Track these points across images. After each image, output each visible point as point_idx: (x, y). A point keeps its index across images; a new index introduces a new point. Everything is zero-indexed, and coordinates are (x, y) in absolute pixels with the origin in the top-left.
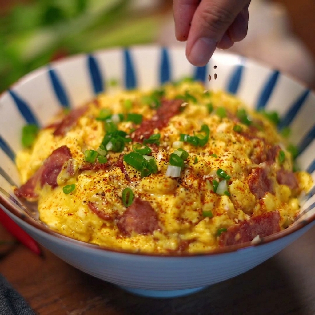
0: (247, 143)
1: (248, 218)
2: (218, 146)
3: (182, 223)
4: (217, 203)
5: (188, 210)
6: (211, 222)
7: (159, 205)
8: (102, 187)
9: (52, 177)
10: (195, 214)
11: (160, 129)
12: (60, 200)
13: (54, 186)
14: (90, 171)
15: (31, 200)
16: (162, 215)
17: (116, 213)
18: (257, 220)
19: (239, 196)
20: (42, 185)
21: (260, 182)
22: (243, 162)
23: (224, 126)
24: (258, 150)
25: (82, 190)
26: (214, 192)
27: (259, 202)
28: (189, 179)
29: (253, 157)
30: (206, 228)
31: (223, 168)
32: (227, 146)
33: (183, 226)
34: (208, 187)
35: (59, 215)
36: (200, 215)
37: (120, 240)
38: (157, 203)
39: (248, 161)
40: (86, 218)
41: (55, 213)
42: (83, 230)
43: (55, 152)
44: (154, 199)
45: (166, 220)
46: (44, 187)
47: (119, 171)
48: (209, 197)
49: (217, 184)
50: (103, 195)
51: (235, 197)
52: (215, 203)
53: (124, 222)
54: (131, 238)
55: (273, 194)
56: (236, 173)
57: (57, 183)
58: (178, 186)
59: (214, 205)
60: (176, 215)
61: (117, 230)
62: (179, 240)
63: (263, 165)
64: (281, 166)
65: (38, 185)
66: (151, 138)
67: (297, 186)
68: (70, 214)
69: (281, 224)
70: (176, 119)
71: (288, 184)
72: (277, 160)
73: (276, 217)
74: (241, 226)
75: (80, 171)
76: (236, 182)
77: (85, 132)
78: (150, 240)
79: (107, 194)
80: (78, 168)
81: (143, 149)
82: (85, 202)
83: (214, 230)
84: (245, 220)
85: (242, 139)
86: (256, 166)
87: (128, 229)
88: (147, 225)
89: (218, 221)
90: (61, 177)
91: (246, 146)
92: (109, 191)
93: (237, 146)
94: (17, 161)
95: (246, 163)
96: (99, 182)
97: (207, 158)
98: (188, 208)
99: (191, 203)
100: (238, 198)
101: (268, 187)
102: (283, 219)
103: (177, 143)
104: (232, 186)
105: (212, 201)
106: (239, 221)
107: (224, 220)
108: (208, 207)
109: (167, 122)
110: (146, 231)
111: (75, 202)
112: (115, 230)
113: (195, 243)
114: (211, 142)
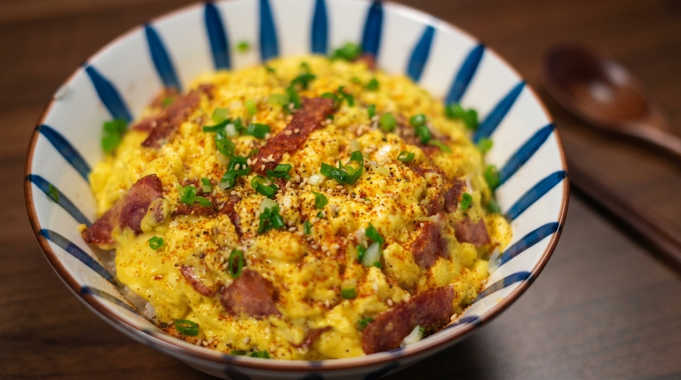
0: (417, 181)
1: (407, 297)
2: (375, 182)
3: (312, 306)
4: (362, 278)
5: (320, 288)
6: (352, 306)
7: (280, 278)
8: (201, 244)
9: (135, 218)
10: (331, 293)
11: (291, 153)
12: (145, 256)
13: (138, 232)
14: (186, 216)
15: (105, 247)
16: (283, 293)
17: (220, 285)
18: (421, 301)
19: (396, 267)
20: (122, 227)
21: (429, 245)
22: (408, 211)
23: (386, 150)
24: (432, 190)
25: (172, 247)
26: (359, 261)
27: (425, 274)
28: (324, 241)
29: (426, 201)
30: (344, 316)
31: (376, 225)
32: (388, 183)
33: (310, 312)
34: (352, 253)
35: (142, 276)
36: (338, 295)
37: (224, 321)
38: (277, 276)
39: (417, 209)
40: (179, 287)
41: (137, 275)
42: (176, 301)
43: (140, 182)
44: (273, 269)
45: (289, 300)
46: (125, 231)
47: (226, 219)
48: (351, 270)
49: (363, 250)
50: (203, 256)
51: (391, 266)
52: (359, 278)
53: (230, 297)
54: (240, 323)
55: (449, 258)
56: (395, 231)
57: (141, 229)
58: (306, 255)
59: (358, 282)
60: (303, 296)
61: (221, 308)
62: (306, 330)
63: (435, 219)
64: (465, 214)
65: (117, 228)
66: (278, 168)
67: (488, 241)
68: (157, 278)
69: (456, 304)
70: (317, 135)
71: (474, 241)
72: (459, 206)
73: (449, 294)
74: (395, 311)
75: (173, 216)
76: (393, 247)
77: (187, 147)
78: (266, 326)
79: (208, 257)
80: (171, 211)
81: (265, 186)
82: (176, 265)
83: (356, 318)
84: (403, 302)
85: (410, 174)
86: (425, 219)
87: (235, 309)
88: (261, 305)
89: (362, 305)
90: (147, 222)
91: (416, 184)
92: (212, 251)
93: (402, 184)
94: (91, 177)
95: (413, 212)
96: (198, 236)
97: (354, 206)
98: (320, 284)
99: (325, 278)
100: (395, 268)
101: (440, 249)
102: (460, 295)
103: (316, 178)
104: (387, 252)
105: (355, 275)
106: (394, 303)
107: (370, 304)
108: (349, 283)
109: (304, 141)
110: (260, 314)
111: (163, 263)
112: (218, 307)
113: (328, 333)
114: (366, 175)
